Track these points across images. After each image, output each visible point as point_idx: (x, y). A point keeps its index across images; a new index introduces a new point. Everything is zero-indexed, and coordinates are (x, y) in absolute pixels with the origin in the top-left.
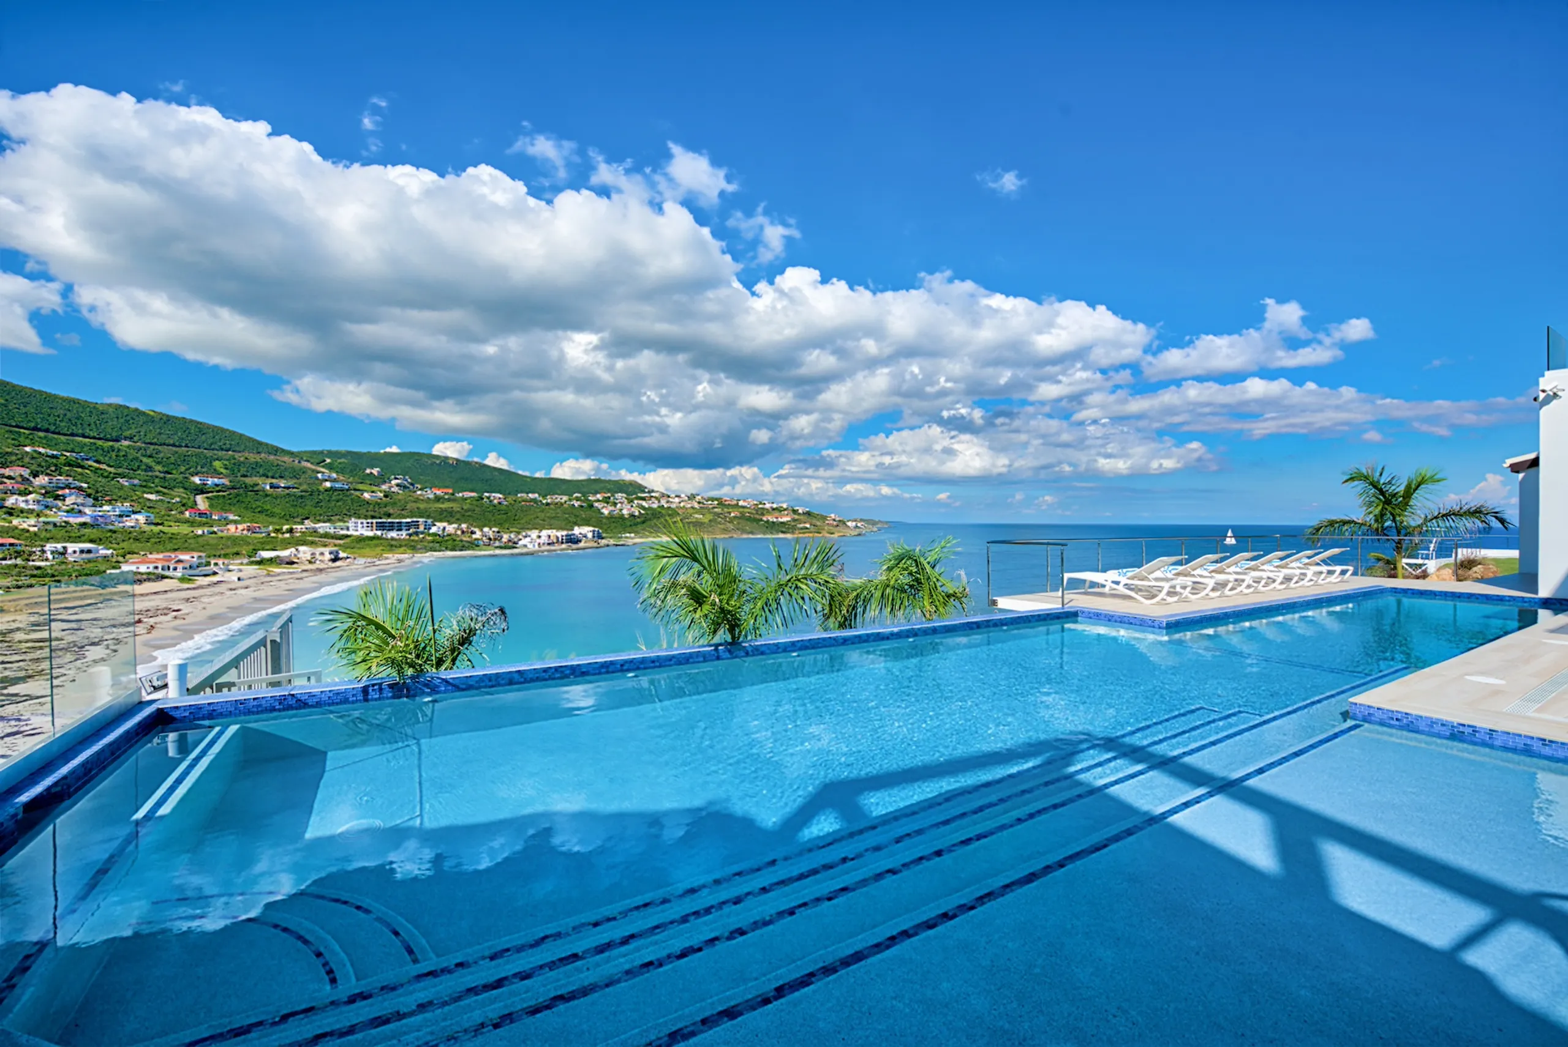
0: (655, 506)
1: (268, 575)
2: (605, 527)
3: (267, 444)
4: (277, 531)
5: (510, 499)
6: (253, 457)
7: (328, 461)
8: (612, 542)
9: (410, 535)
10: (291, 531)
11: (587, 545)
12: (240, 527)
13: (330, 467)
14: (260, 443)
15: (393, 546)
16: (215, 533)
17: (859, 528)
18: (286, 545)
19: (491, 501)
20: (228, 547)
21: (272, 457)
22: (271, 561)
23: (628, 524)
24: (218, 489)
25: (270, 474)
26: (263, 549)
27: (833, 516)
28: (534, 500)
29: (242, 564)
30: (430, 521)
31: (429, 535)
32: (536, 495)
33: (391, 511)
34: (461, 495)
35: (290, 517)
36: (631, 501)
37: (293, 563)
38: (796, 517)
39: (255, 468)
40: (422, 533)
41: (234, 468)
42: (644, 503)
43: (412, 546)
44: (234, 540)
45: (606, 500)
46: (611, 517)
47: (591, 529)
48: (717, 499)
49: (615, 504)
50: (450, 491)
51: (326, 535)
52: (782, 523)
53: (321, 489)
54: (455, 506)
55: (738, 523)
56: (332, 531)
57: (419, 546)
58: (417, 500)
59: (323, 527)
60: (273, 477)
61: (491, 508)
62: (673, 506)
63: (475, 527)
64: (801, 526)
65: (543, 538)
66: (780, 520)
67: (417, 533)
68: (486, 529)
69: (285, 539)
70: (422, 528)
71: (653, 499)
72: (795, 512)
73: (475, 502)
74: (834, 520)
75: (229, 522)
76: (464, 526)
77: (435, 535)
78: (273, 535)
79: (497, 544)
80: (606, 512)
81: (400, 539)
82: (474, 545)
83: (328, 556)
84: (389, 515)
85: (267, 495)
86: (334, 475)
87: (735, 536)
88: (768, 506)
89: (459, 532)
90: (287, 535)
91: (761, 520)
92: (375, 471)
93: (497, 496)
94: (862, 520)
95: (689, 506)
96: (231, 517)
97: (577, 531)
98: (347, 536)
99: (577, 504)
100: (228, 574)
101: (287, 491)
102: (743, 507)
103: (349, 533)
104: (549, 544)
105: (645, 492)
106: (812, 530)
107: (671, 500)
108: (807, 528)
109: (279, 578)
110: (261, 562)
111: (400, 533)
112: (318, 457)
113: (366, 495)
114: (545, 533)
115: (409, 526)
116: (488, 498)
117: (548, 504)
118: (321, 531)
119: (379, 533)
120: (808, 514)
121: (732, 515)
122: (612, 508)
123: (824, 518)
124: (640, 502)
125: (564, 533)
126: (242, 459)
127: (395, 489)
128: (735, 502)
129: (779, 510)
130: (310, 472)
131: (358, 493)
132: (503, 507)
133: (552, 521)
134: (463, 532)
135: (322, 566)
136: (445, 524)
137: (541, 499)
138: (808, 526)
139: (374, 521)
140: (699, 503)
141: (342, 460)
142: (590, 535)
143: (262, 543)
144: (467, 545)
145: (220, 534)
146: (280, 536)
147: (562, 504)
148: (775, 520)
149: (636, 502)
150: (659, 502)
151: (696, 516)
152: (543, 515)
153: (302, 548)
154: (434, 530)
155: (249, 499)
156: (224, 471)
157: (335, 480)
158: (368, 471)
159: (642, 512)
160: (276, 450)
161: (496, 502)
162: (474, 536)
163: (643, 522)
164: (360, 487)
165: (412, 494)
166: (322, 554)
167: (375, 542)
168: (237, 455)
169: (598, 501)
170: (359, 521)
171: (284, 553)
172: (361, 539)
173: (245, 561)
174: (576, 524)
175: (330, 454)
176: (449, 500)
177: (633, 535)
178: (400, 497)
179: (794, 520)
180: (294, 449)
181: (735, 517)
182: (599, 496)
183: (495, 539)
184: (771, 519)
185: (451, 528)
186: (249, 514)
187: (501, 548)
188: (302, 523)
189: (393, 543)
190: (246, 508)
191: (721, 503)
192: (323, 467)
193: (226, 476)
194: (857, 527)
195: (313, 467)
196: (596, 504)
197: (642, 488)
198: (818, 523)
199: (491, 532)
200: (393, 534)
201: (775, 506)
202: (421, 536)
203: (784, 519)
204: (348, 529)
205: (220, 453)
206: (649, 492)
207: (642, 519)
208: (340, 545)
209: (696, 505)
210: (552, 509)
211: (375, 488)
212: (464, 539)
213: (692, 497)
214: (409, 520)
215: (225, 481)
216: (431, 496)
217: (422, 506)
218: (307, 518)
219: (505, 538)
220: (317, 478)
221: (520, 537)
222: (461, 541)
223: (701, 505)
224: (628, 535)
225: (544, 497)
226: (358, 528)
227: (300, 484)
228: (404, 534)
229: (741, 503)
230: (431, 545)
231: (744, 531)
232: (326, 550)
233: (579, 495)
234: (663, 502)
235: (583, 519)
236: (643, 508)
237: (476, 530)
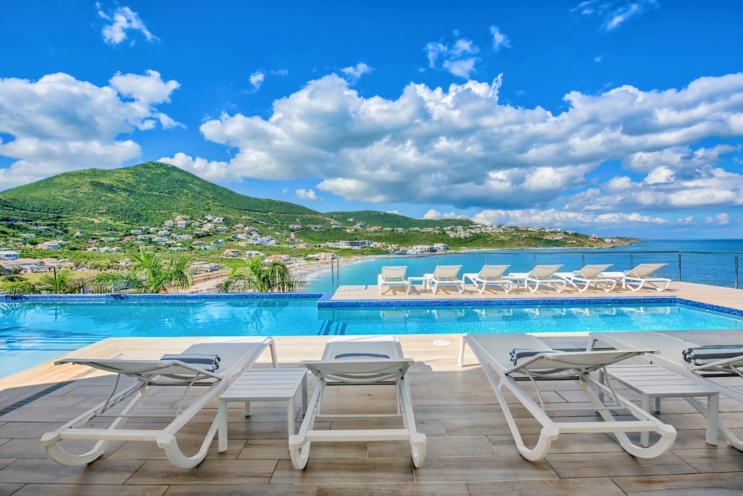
0: (478, 232)
1: (309, 264)
2: (451, 244)
3: (313, 211)
4: (315, 246)
5: (406, 230)
6: (309, 216)
7: (334, 216)
8: (453, 251)
9: (362, 248)
10: (320, 246)
11: (440, 253)
12: (303, 245)
13: (335, 219)
14: (311, 210)
15: (355, 253)
16: (295, 247)
17: (614, 243)
18: (317, 252)
19: (397, 232)
20: (299, 253)
21: (315, 216)
22: (311, 259)
23: (463, 242)
24: (298, 229)
25: (314, 223)
26: (309, 254)
27: (594, 236)
28: (417, 231)
29: (301, 260)
30: (370, 242)
31: (370, 248)
32: (418, 228)
33: (357, 237)
34: (385, 229)
35: (321, 241)
36: (465, 230)
37: (318, 260)
38: (566, 237)
39: (309, 221)
40: (367, 247)
41: (303, 221)
42: (472, 231)
43: (362, 253)
44: (301, 250)
45: (452, 230)
46: (455, 239)
47: (443, 244)
48: (514, 227)
49: (457, 232)
50: (381, 228)
51: (331, 248)
52: (556, 240)
53: (332, 228)
54: (383, 235)
55: (528, 241)
56: (333, 246)
57: (365, 253)
58: (367, 232)
59: (331, 245)
60: (315, 224)
61: (398, 235)
62: (489, 232)
63: (389, 244)
64: (570, 242)
65: (419, 249)
66: (555, 238)
67: (365, 247)
68: (393, 245)
69: (317, 250)
70: (367, 245)
71: (477, 228)
72: (565, 233)
73: (391, 233)
74: (595, 238)
75: (300, 243)
76: (384, 244)
77: (372, 248)
78: (314, 248)
79: (398, 252)
80: (452, 236)
81: (358, 250)
82: (387, 253)
83: (330, 257)
84: (356, 239)
85: (313, 232)
86: (336, 222)
87: (525, 248)
88: (547, 230)
89: (382, 247)
90: (318, 248)
91: (542, 239)
92: (352, 220)
93: (400, 230)
94: (617, 238)
95: (498, 231)
96: (301, 241)
97: (436, 246)
98: (339, 248)
99: (437, 232)
100: (296, 264)
101: (320, 230)
102: (531, 231)
103: (339, 247)
104: (421, 252)
105: (474, 225)
106: (577, 244)
107: (487, 228)
108: (574, 243)
109: (312, 266)
110: (307, 259)
111: (358, 247)
112: (331, 215)
113: (348, 231)
114: (419, 247)
115: (362, 244)
116: (397, 230)
117: (423, 233)
118: (330, 246)
119: (350, 247)
120: (576, 234)
121: (524, 236)
122: (455, 234)
123: (587, 237)
124: (470, 230)
125: (429, 247)
126: (305, 217)
127: (359, 227)
128: (526, 229)
129: (555, 233)
130: (328, 221)
131: (345, 230)
132: (403, 235)
133: (425, 241)
134: (384, 246)
135: (328, 261)
136: (376, 243)
137: (420, 230)
138: (575, 242)
139: (349, 242)
140: (504, 230)
141: (340, 216)
142: (442, 248)
143: (310, 251)
144: (384, 252)
145: (297, 248)
146: (316, 248)
147: (430, 232)
148: (551, 239)
149: (468, 230)
150: (480, 230)
151: (501, 237)
152: (421, 238)
153: (322, 253)
154: (371, 245)
155: (307, 233)
156: (299, 222)
157: (337, 225)
158: (349, 220)
159: (471, 235)
160: (316, 213)
161: (400, 232)
162: (388, 248)
163: (471, 241)
164: (346, 227)
165: (365, 229)
166: (328, 256)
167: (349, 251)
168: (304, 216)
169: (448, 230)
170: (343, 242)
171: (316, 256)
172: (344, 250)
173: (303, 258)
174: (436, 242)
175: (337, 213)
176: (380, 232)
177: (465, 248)
178: (361, 231)
179: (565, 239)
180: (323, 212)
181: (525, 237)
182: (449, 228)
183: (397, 250)
184: (548, 238)
185: (379, 245)
186: (307, 240)
187: (399, 254)
188: (325, 243)
189: (355, 251)
190: (306, 237)
191: (517, 229)
192: (333, 219)
193: (300, 224)
194: (612, 242)
195: (329, 219)
196: (447, 232)
197: (472, 223)
198: (582, 240)
199: (395, 247)
200: (356, 248)
201: (552, 230)
202: (366, 248)
203: (558, 238)
204: (339, 245)
205: (299, 215)
206: (476, 224)
207: (471, 239)
208: (336, 252)
209: (502, 231)
210: (425, 235)
211: (351, 227)
212: (384, 250)
213: (500, 226)
214: (362, 241)
215: (300, 227)
216: (373, 230)
217: (369, 235)
218: (327, 241)
219: (402, 249)
220: (330, 224)
221: (408, 249)
222: (382, 251)
223: (505, 231)
224: (463, 248)
225: (422, 229)
226: (343, 245)
227: (324, 227)
228: (359, 248)
229: (530, 229)
230: (370, 252)
231: (530, 245)
232: (330, 254)
233: (439, 227)
234: (483, 230)
235: (440, 240)
236: (472, 233)
237: (389, 245)
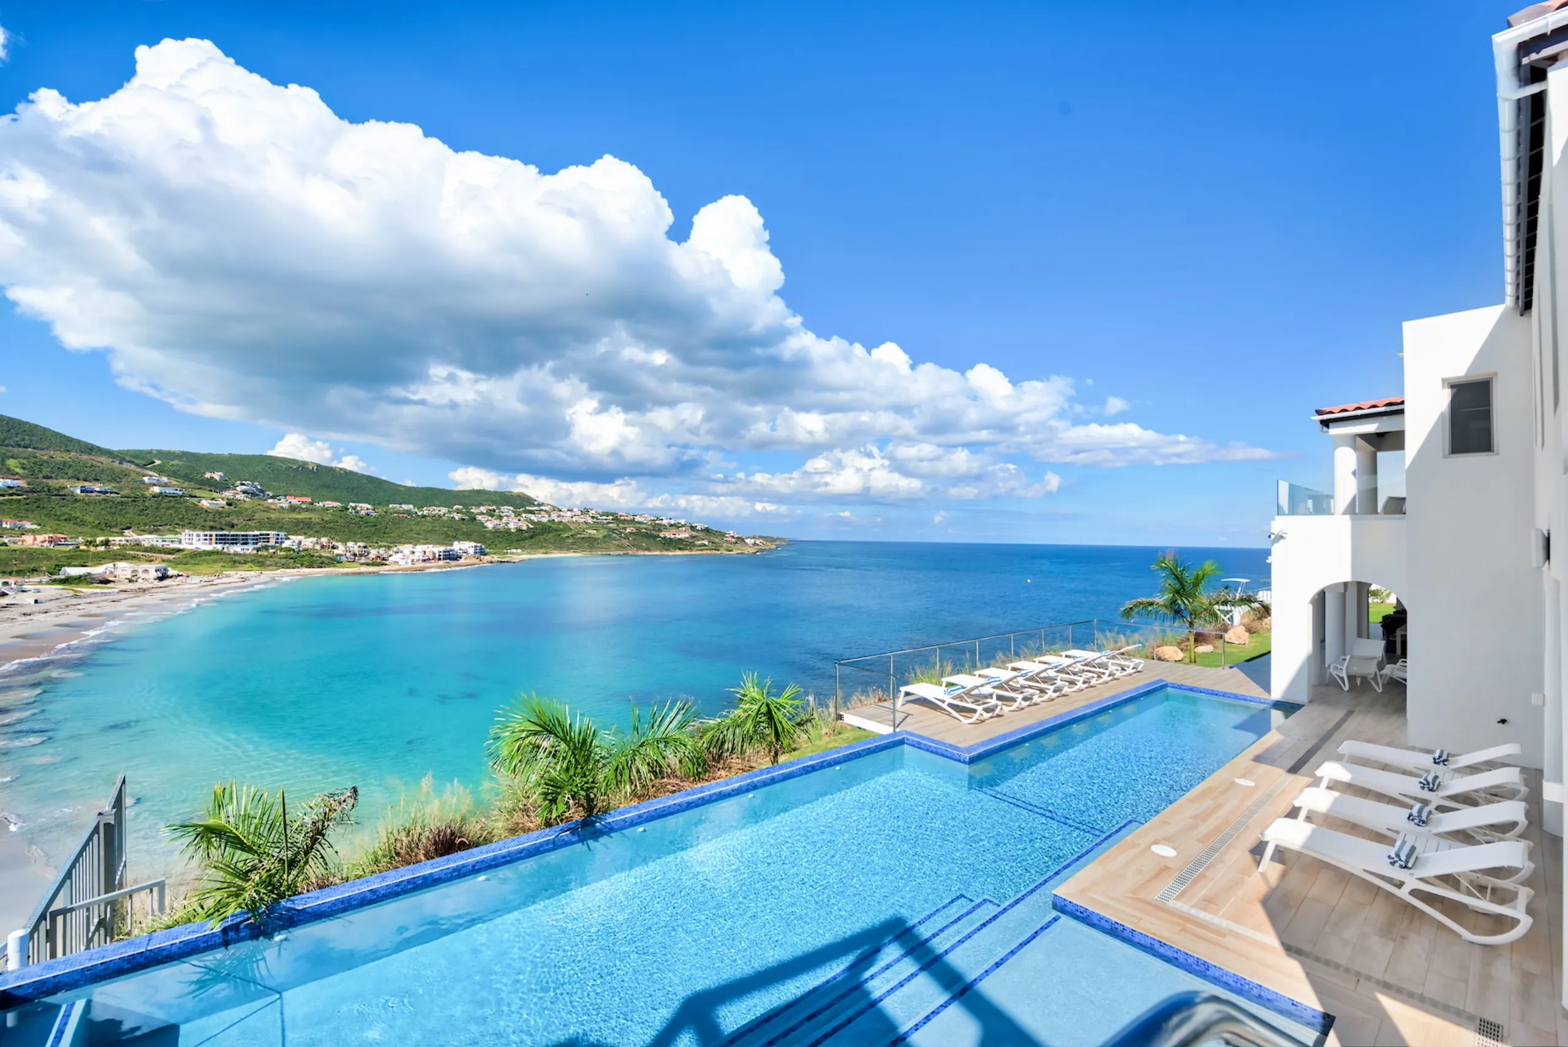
0: (545, 520)
1: (76, 596)
2: (489, 542)
3: (79, 441)
4: (89, 543)
5: (381, 510)
6: (59, 456)
7: (158, 462)
8: (496, 558)
9: (258, 550)
10: (106, 543)
11: (468, 561)
12: (40, 538)
13: (160, 470)
14: (70, 440)
15: (236, 562)
16: (6, 544)
17: (758, 545)
18: (99, 559)
19: (357, 512)
20: (23, 562)
21: (85, 457)
22: (79, 580)
23: (515, 538)
24: (11, 492)
25: (82, 476)
26: (69, 565)
27: (732, 533)
28: (409, 512)
29: (40, 583)
30: (282, 534)
31: (281, 550)
32: (411, 506)
33: (235, 521)
34: (321, 504)
35: (106, 526)
36: (518, 514)
37: (107, 582)
38: (694, 534)
39: (61, 469)
40: (273, 547)
41: (33, 469)
42: (533, 517)
43: (260, 562)
44: (31, 554)
45: (491, 513)
46: (496, 532)
47: (473, 544)
48: (612, 514)
49: (501, 518)
50: (309, 500)
51: (152, 549)
52: (680, 539)
53: (147, 494)
54: (315, 517)
55: (634, 539)
56: (160, 544)
57: (268, 563)
58: (267, 510)
59: (149, 539)
60: (85, 480)
61: (357, 520)
62: (565, 520)
63: (337, 541)
64: (700, 542)
65: (417, 554)
66: (678, 536)
67: (266, 548)
68: (350, 544)
69: (98, 553)
70: (272, 542)
71: (543, 513)
72: (693, 528)
73: (338, 513)
74: (733, 537)
75: (23, 532)
76: (324, 540)
77: (288, 549)
78: (83, 547)
79: (363, 560)
80: (490, 526)
81: (245, 555)
82: (334, 561)
83: (153, 574)
84: (232, 526)
85: (76, 501)
86: (165, 479)
87: (630, 552)
88: (665, 522)
89: (318, 547)
90: (102, 548)
91: (659, 537)
92: (217, 476)
93: (364, 508)
94: (760, 537)
95: (583, 520)
96: (28, 525)
97: (457, 546)
98: (179, 550)
99: (457, 517)
100: (21, 595)
101: (103, 496)
102: (640, 523)
103: (181, 547)
104: (424, 561)
105: (534, 505)
106: (710, 547)
107: (562, 513)
108: (705, 545)
109: (88, 600)
110: (67, 581)
111: (245, 547)
112: (144, 460)
113: (205, 503)
114: (419, 548)
115: (256, 539)
116: (354, 508)
117: (424, 516)
118: (146, 544)
119: (219, 547)
120: (707, 530)
121: (628, 531)
122: (498, 522)
123: (722, 535)
124: (529, 515)
125: (442, 548)
126: (45, 458)
127: (240, 497)
128: (632, 518)
129: (676, 526)
130: (133, 475)
131: (194, 500)
132: (372, 519)
133: (429, 535)
134: (323, 547)
135: (144, 586)
136: (301, 538)
137: (416, 510)
138: (706, 543)
139: (214, 533)
140: (593, 517)
141: (176, 462)
142: (471, 551)
143: (70, 558)
144: (326, 561)
145: (12, 546)
146: (92, 549)
147: (440, 517)
148: (672, 536)
149: (524, 515)
150: (550, 516)
151: (589, 531)
152: (418, 528)
153: (121, 564)
154: (287, 544)
155: (52, 504)
156: (20, 471)
157: (166, 485)
158: (208, 475)
159: (531, 526)
160: (91, 449)
161: (363, 513)
162: (336, 551)
163: (532, 537)
164: (197, 493)
165: (261, 502)
166: (146, 571)
167: (214, 557)
168: (38, 453)
169: (482, 513)
170: (195, 533)
171: (98, 570)
172: (197, 556)
173: (46, 579)
174: (456, 538)
175: (161, 454)
176: (307, 510)
177: (519, 551)
178: (246, 506)
179: (692, 537)
180: (114, 447)
181: (630, 533)
182: (483, 509)
183: (361, 555)
184: (668, 535)
185: (308, 542)
186: (53, 523)
187: (368, 564)
188: (122, 534)
189: (237, 558)
190: (48, 515)
191: (616, 519)
192: (151, 469)
193: (22, 477)
194: (755, 544)
195: (139, 470)
196: (479, 517)
197: (529, 501)
198: (717, 540)
199: (356, 547)
200: (238, 548)
201: (672, 522)
202: (271, 551)
203: (682, 536)
204: (180, 542)
205: (16, 450)
206: (539, 505)
207: (530, 534)
208: (170, 561)
209: (590, 520)
210: (429, 522)
211: (215, 495)
212: (324, 554)
213: (584, 512)
214: (256, 533)
215: (22, 483)
216: (285, 505)
217: (273, 516)
218: (128, 528)
219: (373, 553)
220: (143, 482)
221: (391, 553)
222: (320, 557)
223: (595, 520)
224: (514, 551)
225: (420, 508)
226: (193, 540)
227: (121, 489)
228: (250, 549)
229: (637, 519)
230: (284, 561)
231: (640, 548)
232: (152, 568)
233: (461, 507)
234: (554, 516)
235: (464, 534)
236: (532, 522)
237: (339, 544)
